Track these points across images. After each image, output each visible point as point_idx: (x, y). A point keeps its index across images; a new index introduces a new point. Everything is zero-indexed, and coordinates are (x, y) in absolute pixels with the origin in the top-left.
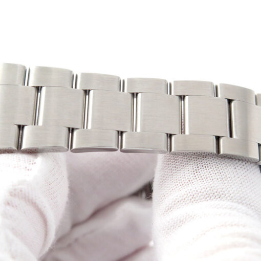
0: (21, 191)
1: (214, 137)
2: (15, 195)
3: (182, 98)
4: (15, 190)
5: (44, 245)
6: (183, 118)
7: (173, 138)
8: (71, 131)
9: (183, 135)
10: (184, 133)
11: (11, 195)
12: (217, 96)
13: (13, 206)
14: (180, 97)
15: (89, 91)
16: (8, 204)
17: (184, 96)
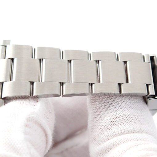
0: (33, 118)
1: (118, 84)
2: (30, 120)
3: (97, 62)
4: (30, 117)
5: (46, 148)
6: (98, 75)
7: (93, 85)
8: (32, 84)
9: (99, 83)
10: (100, 83)
11: (28, 121)
12: (118, 60)
13: (29, 127)
14: (96, 61)
15: (43, 59)
16: (27, 126)
17: (99, 61)
